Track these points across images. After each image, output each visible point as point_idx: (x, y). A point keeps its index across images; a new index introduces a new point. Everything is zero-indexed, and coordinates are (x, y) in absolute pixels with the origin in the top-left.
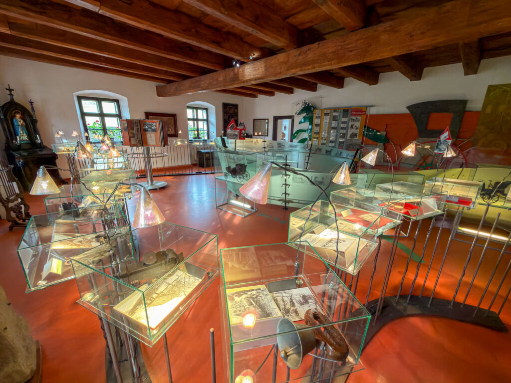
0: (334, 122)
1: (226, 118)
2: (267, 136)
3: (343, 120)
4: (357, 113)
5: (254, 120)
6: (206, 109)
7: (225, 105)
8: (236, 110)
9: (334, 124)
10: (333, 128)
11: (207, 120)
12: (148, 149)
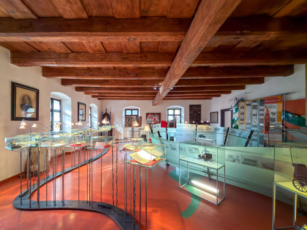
0: (254, 110)
1: (192, 113)
2: (218, 123)
3: (261, 108)
4: (270, 101)
5: (211, 113)
6: (180, 109)
7: (191, 106)
8: (199, 108)
9: (254, 112)
10: (254, 115)
11: (180, 115)
12: (133, 128)
